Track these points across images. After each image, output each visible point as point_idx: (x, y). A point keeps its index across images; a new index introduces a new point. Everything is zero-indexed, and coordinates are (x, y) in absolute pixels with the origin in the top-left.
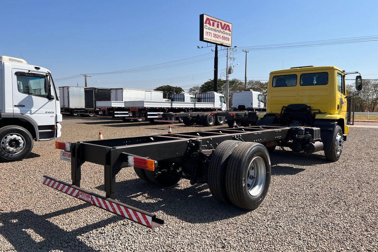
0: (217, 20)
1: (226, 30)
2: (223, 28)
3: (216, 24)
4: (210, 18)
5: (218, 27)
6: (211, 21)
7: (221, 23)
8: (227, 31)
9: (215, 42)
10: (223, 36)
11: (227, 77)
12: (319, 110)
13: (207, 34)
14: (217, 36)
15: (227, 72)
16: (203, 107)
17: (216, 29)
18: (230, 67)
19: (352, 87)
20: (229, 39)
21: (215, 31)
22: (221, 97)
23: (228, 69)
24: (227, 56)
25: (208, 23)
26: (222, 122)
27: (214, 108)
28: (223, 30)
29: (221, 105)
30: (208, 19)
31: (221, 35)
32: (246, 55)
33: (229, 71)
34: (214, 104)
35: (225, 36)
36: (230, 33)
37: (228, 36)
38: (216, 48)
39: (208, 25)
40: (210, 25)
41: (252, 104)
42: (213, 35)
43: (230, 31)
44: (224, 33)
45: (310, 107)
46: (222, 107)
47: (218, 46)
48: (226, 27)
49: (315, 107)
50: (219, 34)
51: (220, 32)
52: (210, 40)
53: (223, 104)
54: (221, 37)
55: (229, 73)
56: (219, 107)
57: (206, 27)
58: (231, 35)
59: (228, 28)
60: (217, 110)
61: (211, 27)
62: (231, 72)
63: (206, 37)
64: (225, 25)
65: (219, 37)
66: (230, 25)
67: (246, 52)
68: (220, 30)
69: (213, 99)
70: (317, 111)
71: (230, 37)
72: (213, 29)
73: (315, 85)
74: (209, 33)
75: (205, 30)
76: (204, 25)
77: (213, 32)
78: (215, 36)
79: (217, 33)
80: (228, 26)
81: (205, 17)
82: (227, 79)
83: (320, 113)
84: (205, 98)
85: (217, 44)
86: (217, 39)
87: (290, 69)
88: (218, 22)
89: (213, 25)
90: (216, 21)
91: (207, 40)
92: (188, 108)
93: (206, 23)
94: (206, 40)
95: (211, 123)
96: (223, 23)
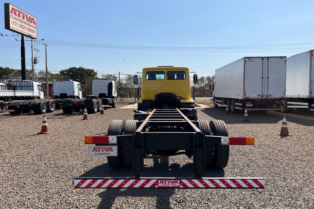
0: (23, 12)
1: (31, 22)
2: (28, 20)
3: (21, 15)
4: (16, 8)
5: (23, 18)
6: (16, 12)
7: (26, 16)
8: (32, 24)
9: (21, 32)
10: (28, 28)
11: (33, 66)
12: (181, 97)
13: (13, 23)
14: (23, 27)
15: (32, 61)
16: (23, 95)
17: (22, 20)
18: (35, 58)
19: (124, 80)
20: (34, 32)
21: (21, 21)
22: (38, 86)
23: (33, 59)
24: (32, 47)
25: (14, 13)
26: (52, 109)
27: (34, 96)
28: (29, 22)
29: (39, 93)
30: (13, 9)
31: (27, 27)
32: (46, 48)
33: (35, 61)
34: (33, 92)
35: (30, 27)
36: (36, 26)
37: (33, 29)
38: (23, 38)
39: (13, 14)
40: (16, 15)
41: (74, 92)
42: (19, 26)
43: (35, 24)
44: (29, 25)
45: (175, 95)
46: (40, 95)
47: (24, 37)
48: (30, 20)
49: (178, 95)
50: (25, 25)
51: (26, 23)
52: (17, 29)
53: (41, 92)
54: (27, 28)
55: (35, 63)
56: (38, 95)
57: (12, 16)
58: (36, 28)
59: (33, 21)
60: (36, 98)
61: (17, 17)
62: (36, 62)
63: (12, 26)
64: (30, 17)
65: (25, 28)
66: (35, 19)
67: (46, 46)
68: (26, 22)
69: (32, 88)
70: (180, 98)
71: (35, 30)
72: (19, 20)
73: (176, 79)
74: (15, 22)
75: (11, 20)
76: (10, 14)
77: (19, 23)
78: (21, 26)
79: (23, 24)
80: (33, 19)
81: (11, 7)
82: (33, 68)
83: (181, 98)
84: (21, 86)
85: (23, 35)
86: (23, 30)
87: (157, 67)
88: (24, 14)
89: (19, 16)
90: (21, 13)
91: (14, 29)
92: (8, 96)
93: (12, 13)
94: (12, 29)
95: (44, 111)
96: (29, 16)
